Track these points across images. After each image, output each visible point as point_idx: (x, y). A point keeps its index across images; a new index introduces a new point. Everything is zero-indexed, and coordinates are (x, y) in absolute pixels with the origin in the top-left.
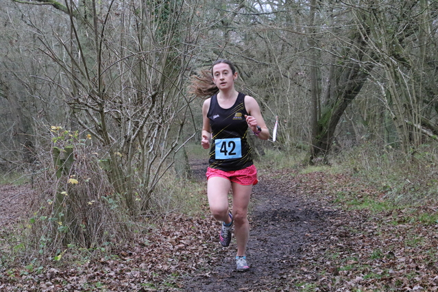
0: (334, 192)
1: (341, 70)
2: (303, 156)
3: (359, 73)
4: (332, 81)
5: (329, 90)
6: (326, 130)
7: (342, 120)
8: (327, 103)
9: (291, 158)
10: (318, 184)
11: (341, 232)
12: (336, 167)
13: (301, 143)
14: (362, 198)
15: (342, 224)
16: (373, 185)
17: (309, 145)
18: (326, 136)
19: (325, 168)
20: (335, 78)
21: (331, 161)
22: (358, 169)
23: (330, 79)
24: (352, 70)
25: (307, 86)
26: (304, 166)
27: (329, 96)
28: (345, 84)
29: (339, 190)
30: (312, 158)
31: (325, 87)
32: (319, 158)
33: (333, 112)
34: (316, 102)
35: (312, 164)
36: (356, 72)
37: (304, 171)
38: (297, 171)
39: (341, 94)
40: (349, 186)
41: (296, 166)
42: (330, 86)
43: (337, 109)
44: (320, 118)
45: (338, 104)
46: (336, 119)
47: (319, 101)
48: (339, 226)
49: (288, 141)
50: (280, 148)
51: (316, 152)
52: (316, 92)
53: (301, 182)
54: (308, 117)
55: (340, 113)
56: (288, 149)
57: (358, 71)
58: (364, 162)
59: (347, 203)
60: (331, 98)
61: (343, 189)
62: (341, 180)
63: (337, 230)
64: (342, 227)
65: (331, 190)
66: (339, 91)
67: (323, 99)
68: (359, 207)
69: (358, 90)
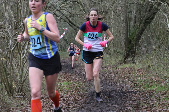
0: (136, 79)
1: (142, 7)
2: (120, 58)
3: (153, 8)
4: (137, 13)
5: (135, 19)
6: (133, 42)
7: (143, 37)
8: (134, 27)
9: (113, 59)
10: (127, 75)
12: (138, 65)
13: (119, 50)
14: (151, 84)
15: (136, 100)
16: (159, 75)
17: (123, 51)
18: (133, 46)
19: (132, 65)
20: (139, 11)
21: (136, 61)
22: (150, 66)
24: (149, 7)
25: (123, 17)
26: (121, 64)
27: (135, 22)
28: (145, 15)
29: (139, 79)
30: (125, 59)
31: (133, 16)
32: (129, 59)
33: (137, 32)
34: (127, 26)
35: (125, 62)
36: (151, 8)
37: (120, 67)
38: (116, 67)
39: (142, 21)
41: (116, 64)
42: (136, 16)
43: (140, 30)
44: (130, 35)
45: (140, 27)
46: (139, 37)
47: (129, 25)
49: (112, 49)
50: (107, 53)
51: (127, 56)
52: (128, 20)
53: (117, 73)
54: (123, 36)
55: (141, 33)
56: (112, 54)
58: (154, 62)
59: (143, 86)
60: (137, 23)
61: (141, 78)
62: (141, 72)
63: (133, 103)
64: (136, 102)
65: (134, 78)
66: (141, 19)
67: (132, 23)
68: (149, 89)
69: (152, 19)
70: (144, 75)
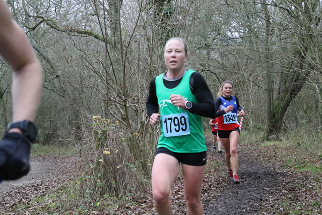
0: (284, 159)
1: (287, 76)
2: (262, 134)
3: (300, 77)
4: (281, 83)
5: (279, 89)
6: (277, 116)
7: (289, 110)
8: (278, 98)
9: (253, 136)
10: (273, 153)
11: (289, 187)
12: (284, 142)
13: (260, 125)
14: (303, 164)
15: (290, 182)
16: (312, 154)
17: (266, 127)
18: (277, 121)
19: (277, 142)
20: (284, 81)
21: (282, 138)
22: (301, 144)
23: (280, 82)
24: (295, 76)
25: (264, 86)
26: (263, 141)
27: (279, 94)
28: (290, 85)
29: (288, 158)
30: (268, 136)
31: (276, 87)
32: (273, 136)
33: (282, 104)
34: (270, 98)
35: (268, 140)
36: (298, 77)
37: (263, 145)
38: (258, 145)
39: (287, 92)
40: (295, 155)
41: (257, 141)
42: (280, 87)
43: (285, 102)
44: (273, 108)
45: (286, 99)
46: (285, 109)
47: (273, 97)
48: (288, 183)
49: (251, 124)
50: (245, 129)
51: (271, 132)
52: (270, 91)
53: (261, 152)
54: (265, 108)
55: (287, 105)
56: (252, 129)
57: (299, 76)
58: (305, 139)
59: (294, 167)
60: (281, 94)
61: (290, 157)
62: (289, 151)
63: (287, 185)
64: (290, 184)
65: (282, 158)
66: (286, 90)
67: (275, 95)
68: (302, 170)
69: (299, 89)
70: (293, 154)
